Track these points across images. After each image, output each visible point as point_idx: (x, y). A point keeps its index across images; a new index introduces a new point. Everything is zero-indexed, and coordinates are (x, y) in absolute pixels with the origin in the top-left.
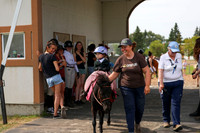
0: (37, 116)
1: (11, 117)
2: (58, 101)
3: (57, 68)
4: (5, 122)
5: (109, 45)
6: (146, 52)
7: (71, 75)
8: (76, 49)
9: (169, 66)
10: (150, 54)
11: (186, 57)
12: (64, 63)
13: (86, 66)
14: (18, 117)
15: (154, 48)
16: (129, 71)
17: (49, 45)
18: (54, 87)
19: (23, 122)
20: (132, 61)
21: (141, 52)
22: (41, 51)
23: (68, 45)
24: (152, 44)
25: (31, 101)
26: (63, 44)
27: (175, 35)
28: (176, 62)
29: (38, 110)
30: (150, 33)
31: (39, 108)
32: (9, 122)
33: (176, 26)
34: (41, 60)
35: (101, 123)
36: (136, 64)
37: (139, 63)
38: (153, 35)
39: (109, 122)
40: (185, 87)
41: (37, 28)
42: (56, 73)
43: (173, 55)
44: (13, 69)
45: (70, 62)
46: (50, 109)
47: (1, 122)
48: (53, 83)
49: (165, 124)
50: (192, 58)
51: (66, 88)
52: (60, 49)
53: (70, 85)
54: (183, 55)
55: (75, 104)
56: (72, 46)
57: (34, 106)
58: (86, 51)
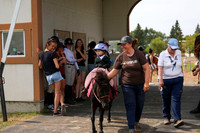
0: (37, 113)
1: (11, 114)
2: (58, 98)
3: (57, 66)
4: (5, 120)
5: (110, 42)
6: (147, 50)
7: (71, 72)
8: (76, 47)
9: (168, 63)
10: (151, 51)
11: (187, 55)
12: (64, 61)
13: (86, 63)
14: (18, 114)
15: (155, 45)
16: (129, 68)
17: (49, 43)
18: (54, 84)
19: (23, 119)
20: (132, 58)
21: (141, 49)
22: (41, 48)
23: (68, 43)
24: (153, 41)
25: (31, 99)
26: (63, 42)
27: (176, 32)
28: (176, 59)
29: (39, 107)
30: (151, 31)
31: (39, 106)
32: (9, 119)
33: (177, 23)
34: (41, 57)
35: (101, 120)
36: (136, 61)
37: (139, 60)
38: (154, 32)
39: (109, 120)
40: (184, 84)
41: (36, 26)
42: (56, 70)
43: (172, 52)
44: (13, 66)
45: (70, 60)
46: (50, 106)
47: (1, 120)
48: (53, 80)
49: (166, 121)
50: (193, 55)
51: (67, 86)
52: (60, 47)
53: (70, 82)
54: (183, 52)
55: (75, 102)
56: (72, 44)
57: (34, 103)
58: (87, 49)
